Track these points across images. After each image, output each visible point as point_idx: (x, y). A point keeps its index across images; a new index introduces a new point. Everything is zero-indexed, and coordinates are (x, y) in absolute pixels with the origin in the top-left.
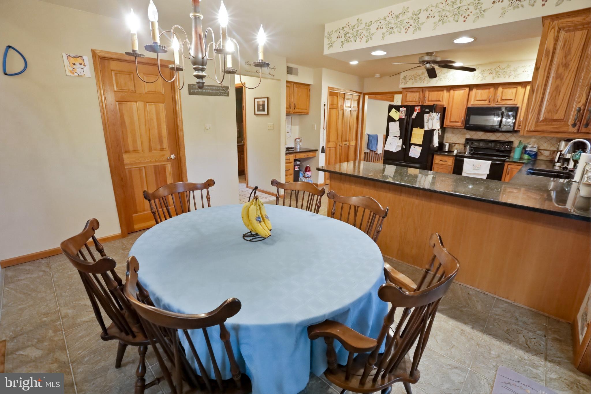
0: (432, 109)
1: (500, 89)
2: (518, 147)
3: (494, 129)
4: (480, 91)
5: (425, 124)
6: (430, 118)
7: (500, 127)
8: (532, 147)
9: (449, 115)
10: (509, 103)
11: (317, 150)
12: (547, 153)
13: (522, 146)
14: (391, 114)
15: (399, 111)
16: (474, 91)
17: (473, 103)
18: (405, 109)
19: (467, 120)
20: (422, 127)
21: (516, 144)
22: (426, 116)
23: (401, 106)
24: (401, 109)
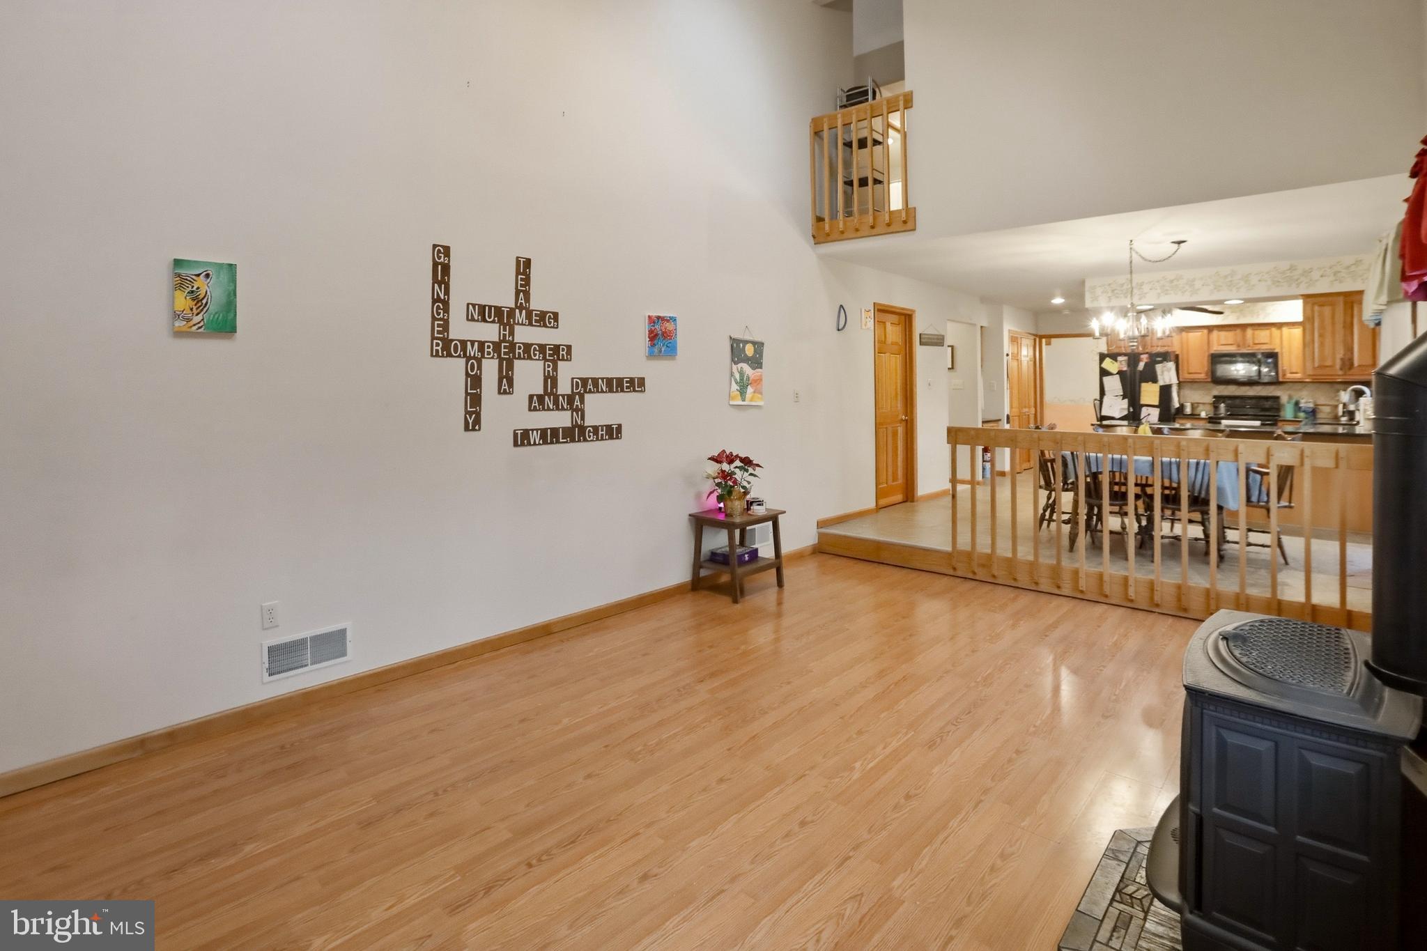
0: (1165, 357)
1: (1249, 332)
2: (1288, 402)
3: (1252, 380)
4: (1223, 334)
5: (1159, 377)
6: (1165, 369)
7: (1260, 378)
8: (1306, 402)
9: (1186, 363)
10: (1265, 348)
11: (1000, 420)
12: (1327, 409)
13: (1294, 401)
14: (1104, 365)
15: (1116, 361)
16: (1215, 333)
17: (1216, 348)
18: (1126, 358)
19: (1213, 372)
20: (1155, 380)
21: (1284, 399)
22: (1159, 367)
23: (1120, 354)
24: (1120, 358)
